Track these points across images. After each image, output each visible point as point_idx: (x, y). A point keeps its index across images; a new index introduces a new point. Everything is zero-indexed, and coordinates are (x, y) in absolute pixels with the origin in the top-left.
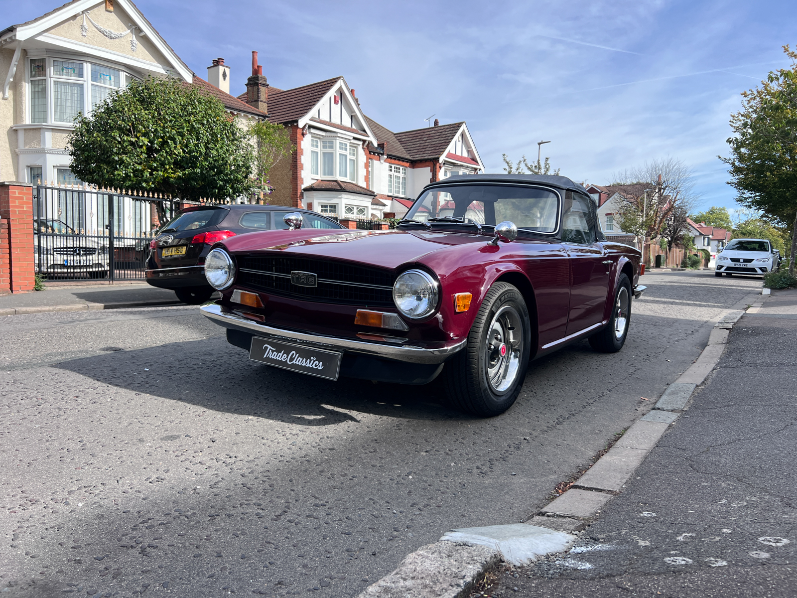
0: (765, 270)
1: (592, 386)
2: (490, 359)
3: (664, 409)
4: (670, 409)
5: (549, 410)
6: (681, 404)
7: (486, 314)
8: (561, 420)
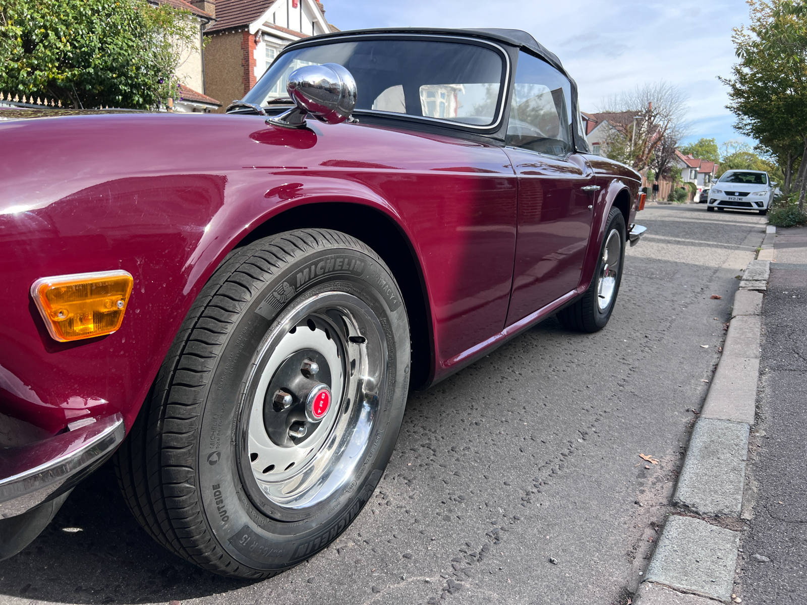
0: (761, 204)
1: (551, 423)
2: (284, 427)
3: (697, 508)
4: (712, 511)
5: (445, 520)
6: (733, 494)
7: (230, 329)
8: (463, 565)
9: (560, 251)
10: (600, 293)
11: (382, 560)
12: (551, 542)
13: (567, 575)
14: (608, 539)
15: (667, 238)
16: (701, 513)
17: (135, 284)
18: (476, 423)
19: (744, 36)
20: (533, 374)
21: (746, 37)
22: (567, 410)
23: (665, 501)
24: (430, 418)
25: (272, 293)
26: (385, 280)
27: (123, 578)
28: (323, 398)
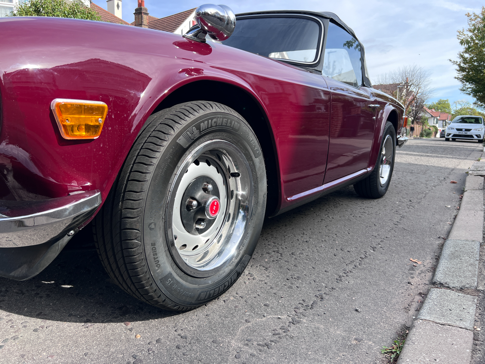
0: (479, 136)
1: (353, 243)
2: (193, 221)
3: (448, 285)
4: (458, 286)
5: (289, 288)
6: (471, 277)
7: (163, 150)
8: (301, 310)
9: (354, 152)
10: (381, 175)
11: (251, 306)
12: (356, 301)
13: (367, 317)
14: (392, 301)
15: (420, 154)
16: (451, 287)
17: (109, 112)
18: (306, 241)
19: (465, 35)
20: (340, 218)
21: (466, 36)
22: (363, 236)
23: (427, 282)
24: (278, 238)
25: (186, 132)
26: (252, 137)
27: (97, 310)
28: (215, 204)
